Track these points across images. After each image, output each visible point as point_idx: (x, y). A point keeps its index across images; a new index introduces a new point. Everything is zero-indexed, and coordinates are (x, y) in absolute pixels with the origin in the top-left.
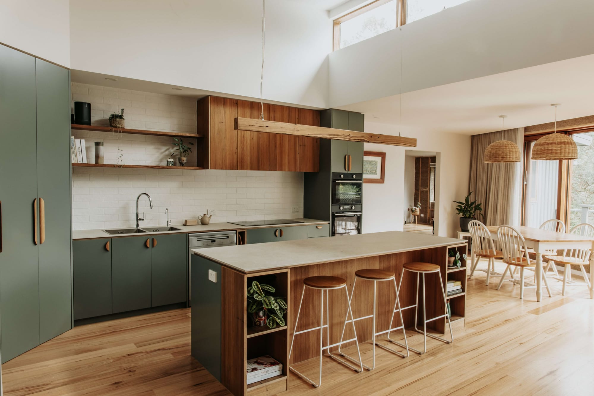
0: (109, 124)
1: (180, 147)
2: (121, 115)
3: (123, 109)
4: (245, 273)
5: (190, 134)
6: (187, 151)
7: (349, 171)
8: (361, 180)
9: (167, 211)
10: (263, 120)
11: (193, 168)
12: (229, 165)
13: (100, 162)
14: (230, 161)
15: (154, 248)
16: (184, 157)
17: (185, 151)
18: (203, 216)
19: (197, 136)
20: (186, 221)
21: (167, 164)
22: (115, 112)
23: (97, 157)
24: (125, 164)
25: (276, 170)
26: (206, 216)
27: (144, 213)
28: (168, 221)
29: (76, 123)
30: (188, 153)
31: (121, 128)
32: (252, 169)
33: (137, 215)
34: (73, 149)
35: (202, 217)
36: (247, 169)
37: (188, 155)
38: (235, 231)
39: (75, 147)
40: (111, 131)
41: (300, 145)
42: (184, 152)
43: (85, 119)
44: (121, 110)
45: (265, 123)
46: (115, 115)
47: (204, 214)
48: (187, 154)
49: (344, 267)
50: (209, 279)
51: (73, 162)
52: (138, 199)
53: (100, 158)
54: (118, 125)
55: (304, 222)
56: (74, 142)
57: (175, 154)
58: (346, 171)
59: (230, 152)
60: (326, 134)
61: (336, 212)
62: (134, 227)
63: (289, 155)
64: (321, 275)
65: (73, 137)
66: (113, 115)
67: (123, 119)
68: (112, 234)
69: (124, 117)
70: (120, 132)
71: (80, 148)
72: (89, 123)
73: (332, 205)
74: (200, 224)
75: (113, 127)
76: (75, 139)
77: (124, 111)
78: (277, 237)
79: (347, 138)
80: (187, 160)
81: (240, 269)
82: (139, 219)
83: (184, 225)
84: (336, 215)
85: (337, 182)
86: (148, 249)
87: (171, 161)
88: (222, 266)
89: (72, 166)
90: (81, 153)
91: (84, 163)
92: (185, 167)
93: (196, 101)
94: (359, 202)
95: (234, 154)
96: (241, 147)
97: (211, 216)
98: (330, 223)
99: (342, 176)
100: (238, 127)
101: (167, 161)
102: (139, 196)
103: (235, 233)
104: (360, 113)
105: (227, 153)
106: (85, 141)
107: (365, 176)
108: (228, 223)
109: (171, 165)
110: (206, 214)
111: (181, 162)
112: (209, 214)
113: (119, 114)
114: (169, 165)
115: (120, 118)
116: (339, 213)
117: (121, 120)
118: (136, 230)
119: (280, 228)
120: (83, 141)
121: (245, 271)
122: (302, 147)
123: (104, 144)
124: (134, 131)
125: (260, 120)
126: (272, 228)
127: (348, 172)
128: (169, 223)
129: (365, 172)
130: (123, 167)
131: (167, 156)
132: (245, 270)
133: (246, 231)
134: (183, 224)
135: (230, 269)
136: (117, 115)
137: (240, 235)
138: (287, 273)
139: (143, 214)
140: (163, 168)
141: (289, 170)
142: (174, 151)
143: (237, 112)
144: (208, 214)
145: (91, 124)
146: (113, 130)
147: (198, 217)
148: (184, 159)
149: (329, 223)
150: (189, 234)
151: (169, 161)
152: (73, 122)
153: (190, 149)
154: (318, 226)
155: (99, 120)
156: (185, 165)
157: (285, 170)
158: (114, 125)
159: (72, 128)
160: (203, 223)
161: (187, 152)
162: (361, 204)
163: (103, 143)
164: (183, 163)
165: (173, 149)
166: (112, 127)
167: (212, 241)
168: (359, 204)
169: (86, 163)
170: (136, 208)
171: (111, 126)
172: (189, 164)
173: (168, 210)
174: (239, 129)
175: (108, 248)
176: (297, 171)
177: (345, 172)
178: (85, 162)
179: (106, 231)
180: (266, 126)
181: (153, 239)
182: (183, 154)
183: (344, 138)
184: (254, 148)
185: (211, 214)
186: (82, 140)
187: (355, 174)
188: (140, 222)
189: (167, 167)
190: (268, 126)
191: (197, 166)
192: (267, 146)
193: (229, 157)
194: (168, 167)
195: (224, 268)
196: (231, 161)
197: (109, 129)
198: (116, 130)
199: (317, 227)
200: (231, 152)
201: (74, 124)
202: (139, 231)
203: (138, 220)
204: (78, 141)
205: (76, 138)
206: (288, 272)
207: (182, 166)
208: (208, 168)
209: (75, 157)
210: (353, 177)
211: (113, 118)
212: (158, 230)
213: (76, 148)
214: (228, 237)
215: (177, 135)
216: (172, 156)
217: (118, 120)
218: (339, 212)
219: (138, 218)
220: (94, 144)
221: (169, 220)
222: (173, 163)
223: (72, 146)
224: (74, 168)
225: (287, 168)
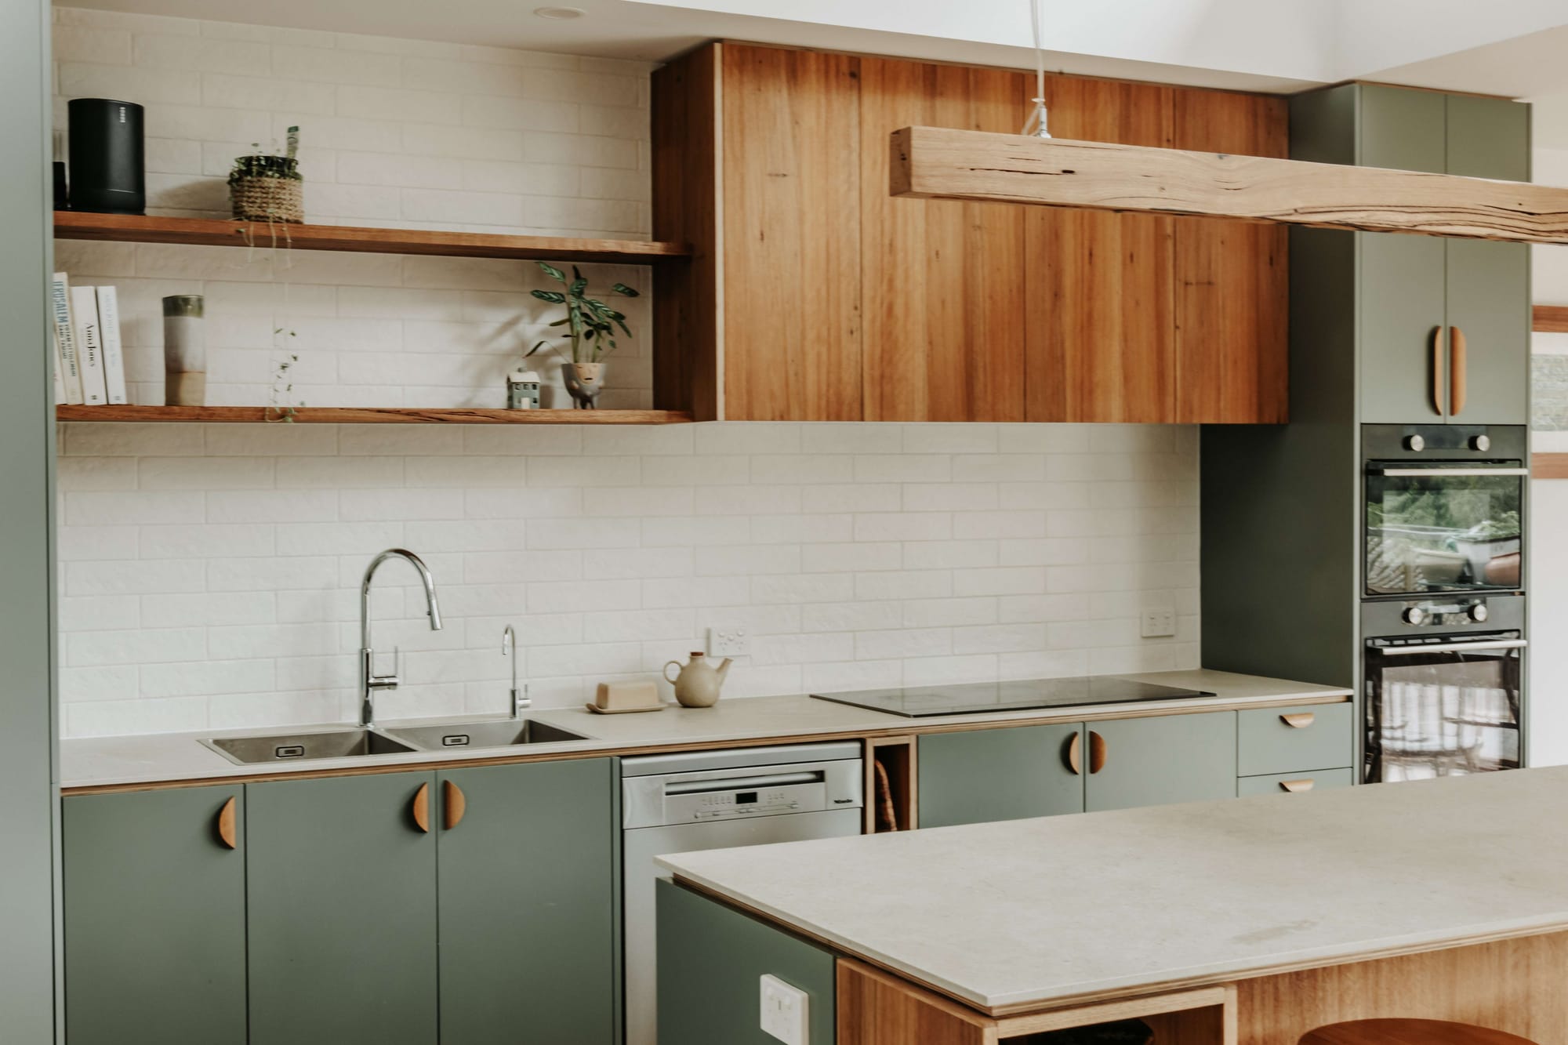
0: (230, 205)
1: (571, 310)
2: (284, 159)
3: (296, 129)
4: (983, 1013)
5: (625, 242)
6: (608, 328)
7: (1452, 412)
8: (1521, 462)
9: (508, 637)
10: (1046, 136)
11: (638, 415)
12: (819, 397)
13: (189, 396)
14: (824, 378)
15: (449, 832)
16: (593, 361)
17: (596, 329)
18: (685, 661)
19: (657, 248)
20: (603, 691)
21: (510, 398)
22: (255, 145)
23: (175, 370)
24: (309, 405)
25: (1061, 419)
26: (700, 660)
27: (396, 652)
28: (513, 693)
29: (77, 208)
30: (610, 338)
31: (288, 221)
32: (935, 414)
33: (366, 658)
34: (61, 334)
35: (683, 668)
36: (909, 417)
37: (610, 348)
38: (857, 745)
39: (73, 323)
40: (236, 240)
41: (1187, 284)
42: (588, 335)
43: (119, 183)
44: (285, 135)
45: (1055, 151)
46: (258, 159)
47: (694, 654)
48: (605, 344)
49: (1516, 966)
50: (766, 1025)
51: (60, 399)
52: (369, 578)
53: (185, 376)
54: (272, 211)
55: (1213, 695)
56: (67, 303)
57: (543, 348)
58: (1438, 412)
59: (824, 333)
60: (1390, 208)
61: (1385, 638)
62: (351, 719)
63: (1125, 338)
64: (1384, 1014)
65: (62, 277)
66: (248, 161)
67: (297, 177)
68: (246, 759)
69: (299, 169)
70: (282, 243)
71: (95, 330)
72: (136, 204)
73: (1363, 600)
74: (671, 705)
75: (249, 218)
76: (71, 284)
77: (301, 135)
78: (1074, 772)
79: (1504, 227)
80: (607, 377)
81: (949, 983)
82: (371, 681)
83: (594, 711)
84: (1388, 651)
85: (1388, 473)
86: (425, 836)
87: (525, 385)
88: (840, 961)
89: (59, 419)
90: (97, 352)
91: (112, 402)
92: (600, 414)
93: (648, 76)
94: (1512, 583)
95: (845, 336)
96: (878, 300)
97: (726, 662)
98: (1356, 700)
99: (1418, 443)
100: (914, 181)
101: (511, 385)
102: (375, 565)
103: (857, 753)
104: (1507, 100)
105: (811, 335)
106: (120, 295)
107: (1540, 442)
108: (812, 696)
109: (526, 403)
110: (701, 654)
111: (576, 385)
112: (716, 650)
113: (278, 150)
114: (516, 403)
115: (283, 175)
116: (1407, 645)
117: (287, 181)
118: (358, 738)
119: (1090, 728)
120: (108, 292)
121: (989, 1004)
122: (1192, 289)
123: (208, 306)
124: (349, 237)
125: (1031, 137)
126: (1047, 724)
127: (1451, 420)
128: (519, 702)
129: (1536, 420)
130: (296, 420)
131: (508, 355)
132: (985, 998)
133: (911, 741)
134: (589, 706)
135: (889, 983)
136: (267, 158)
137: (880, 766)
138: (1218, 1009)
139: (392, 655)
140: (491, 418)
141: (1129, 417)
142: (544, 333)
143: (855, 121)
144: (709, 655)
145: (148, 211)
146: (247, 231)
147: (664, 671)
148: (593, 374)
149: (1349, 699)
150: (625, 762)
151: (517, 384)
152: (61, 201)
153: (619, 317)
154: (1291, 716)
155: (184, 188)
156: (595, 400)
157: (1106, 419)
158: (253, 210)
159: (60, 232)
160: (687, 702)
161: (604, 333)
162: (1523, 594)
163: (200, 300)
164: (589, 393)
165: (534, 319)
166: (246, 221)
167: (742, 799)
168: (1513, 594)
169: (123, 401)
170: (359, 624)
171: (238, 213)
172: (616, 397)
173: (513, 632)
174: (916, 188)
175: (230, 829)
176: (1170, 420)
177: (1430, 418)
178: (118, 398)
179: (217, 742)
180: (1065, 172)
181: (446, 786)
182: (587, 346)
183: (1491, 226)
184: (943, 302)
185: (728, 654)
186: (102, 290)
187: (1489, 429)
188: (377, 697)
189: (509, 416)
190: (1071, 172)
191: (657, 407)
192: (1011, 291)
193: (819, 355)
194: (513, 415)
195: (852, 972)
196: (828, 372)
197: (231, 230)
198: (263, 232)
199: (1283, 720)
200: (829, 329)
201: (66, 209)
202: (374, 743)
203: (368, 685)
204: (83, 295)
205: (76, 279)
206: (1226, 1008)
207: (584, 407)
208: (712, 416)
209: (74, 374)
210: (1477, 449)
211: (249, 172)
212: (464, 740)
213: (75, 332)
214: (820, 776)
215: (557, 247)
216: (534, 356)
217: (271, 181)
218: (1406, 639)
219: (368, 678)
220: (159, 308)
221: (520, 686)
222: (536, 394)
223: (57, 320)
224: (66, 427)
225: (1116, 405)
